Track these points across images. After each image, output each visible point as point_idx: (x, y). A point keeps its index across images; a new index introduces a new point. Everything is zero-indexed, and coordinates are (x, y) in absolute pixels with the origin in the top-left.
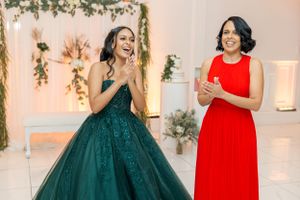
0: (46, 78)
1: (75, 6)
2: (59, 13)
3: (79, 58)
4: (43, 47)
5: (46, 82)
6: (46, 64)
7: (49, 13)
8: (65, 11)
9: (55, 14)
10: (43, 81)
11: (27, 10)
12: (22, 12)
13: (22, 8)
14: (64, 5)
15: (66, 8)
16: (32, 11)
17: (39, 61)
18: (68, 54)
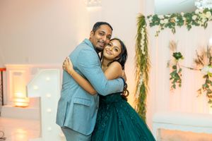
0: (180, 82)
1: (208, 19)
2: (193, 26)
3: (210, 65)
4: (178, 56)
5: (180, 86)
6: (180, 70)
7: (185, 27)
8: (198, 25)
9: (189, 27)
10: (177, 84)
11: (166, 26)
12: (162, 29)
13: (162, 25)
14: (197, 20)
15: (199, 22)
16: (170, 27)
17: (175, 67)
18: (199, 62)
